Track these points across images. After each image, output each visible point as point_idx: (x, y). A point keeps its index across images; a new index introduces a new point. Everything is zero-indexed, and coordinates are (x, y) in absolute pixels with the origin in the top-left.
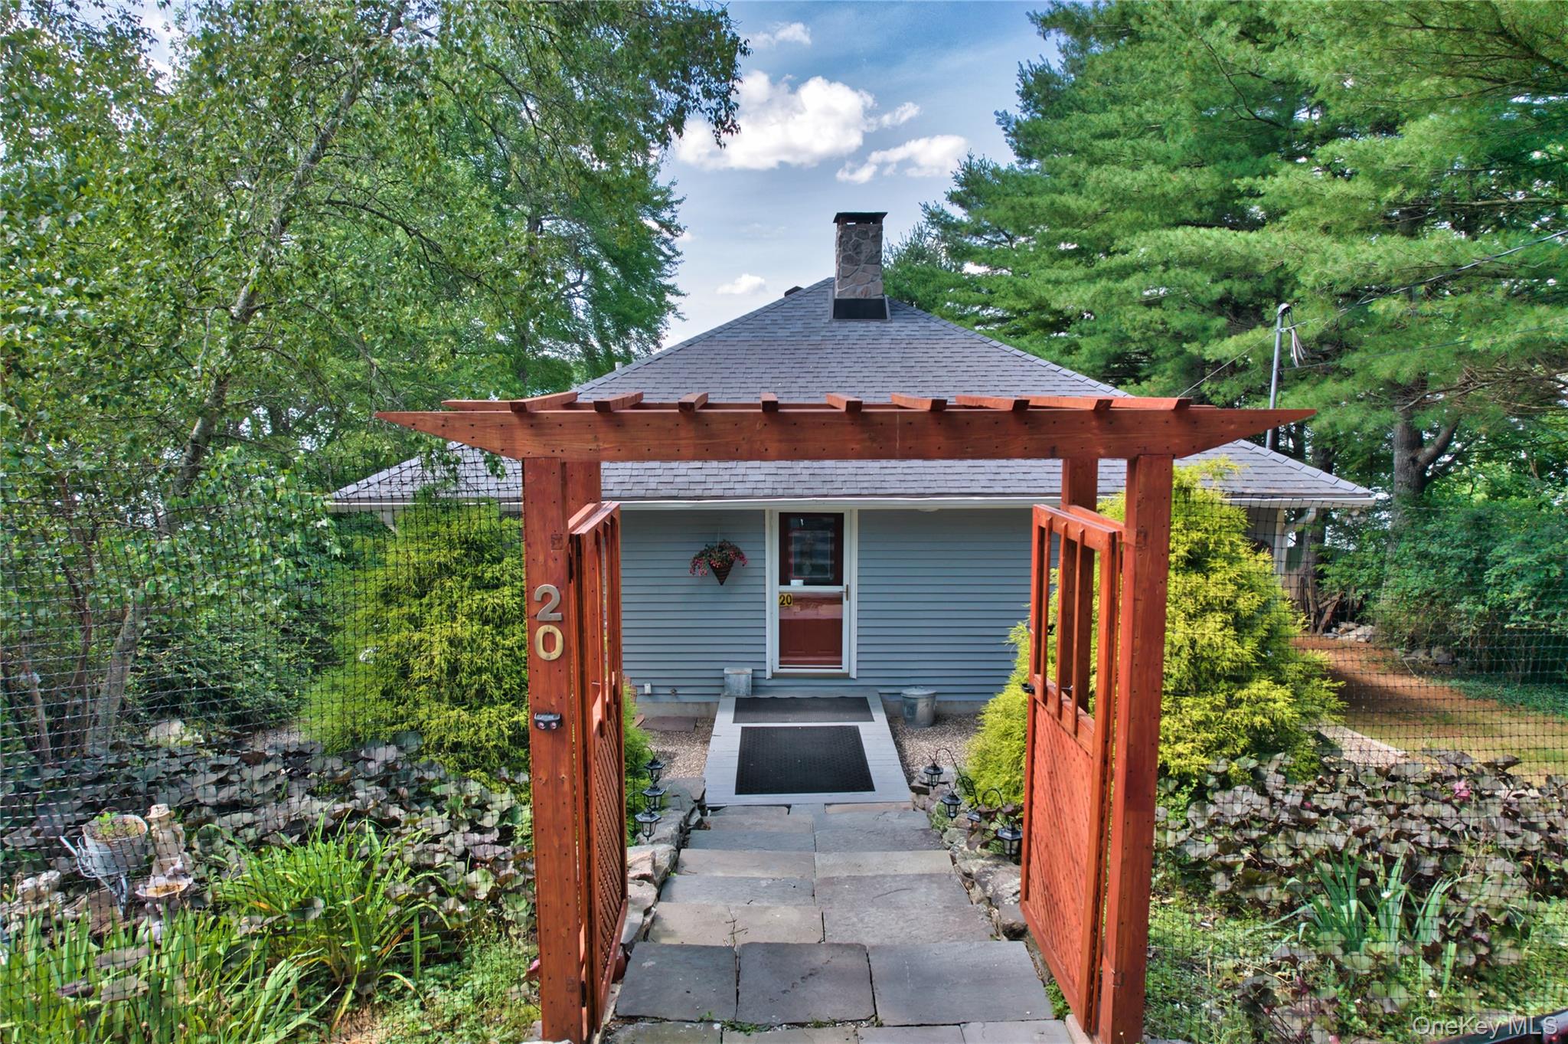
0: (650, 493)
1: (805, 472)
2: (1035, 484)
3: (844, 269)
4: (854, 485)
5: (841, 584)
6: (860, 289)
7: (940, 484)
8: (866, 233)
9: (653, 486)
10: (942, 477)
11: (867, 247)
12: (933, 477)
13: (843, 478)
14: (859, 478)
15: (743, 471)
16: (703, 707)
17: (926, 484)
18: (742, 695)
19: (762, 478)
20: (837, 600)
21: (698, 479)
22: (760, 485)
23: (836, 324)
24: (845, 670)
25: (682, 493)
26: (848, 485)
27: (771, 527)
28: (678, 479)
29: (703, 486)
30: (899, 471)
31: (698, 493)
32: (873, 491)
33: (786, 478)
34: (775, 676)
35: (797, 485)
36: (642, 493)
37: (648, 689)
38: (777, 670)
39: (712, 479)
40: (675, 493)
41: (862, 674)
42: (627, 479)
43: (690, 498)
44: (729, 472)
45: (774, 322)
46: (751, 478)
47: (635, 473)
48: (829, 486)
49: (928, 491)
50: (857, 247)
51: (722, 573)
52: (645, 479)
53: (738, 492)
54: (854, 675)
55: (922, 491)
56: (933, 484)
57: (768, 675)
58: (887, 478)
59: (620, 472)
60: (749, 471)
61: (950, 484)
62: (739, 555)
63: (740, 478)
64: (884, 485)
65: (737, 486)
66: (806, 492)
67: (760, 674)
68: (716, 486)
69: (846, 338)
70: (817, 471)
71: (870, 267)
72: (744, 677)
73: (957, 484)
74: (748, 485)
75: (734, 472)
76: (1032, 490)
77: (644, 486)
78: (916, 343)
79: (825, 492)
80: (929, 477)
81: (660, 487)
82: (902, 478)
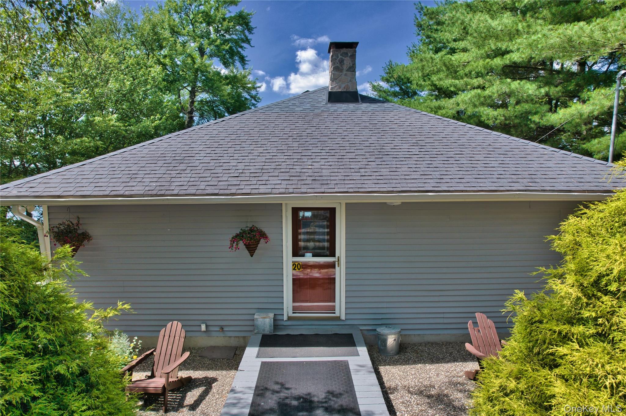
0: (199, 192)
1: (309, 178)
2: (469, 185)
3: (334, 74)
4: (343, 186)
5: (334, 256)
6: (343, 86)
7: (405, 185)
8: (347, 54)
9: (203, 187)
10: (404, 181)
11: (347, 62)
12: (397, 181)
13: (335, 182)
14: (346, 182)
15: (266, 178)
16: (241, 340)
17: (394, 185)
18: (267, 332)
19: (279, 182)
20: (332, 266)
21: (235, 183)
22: (277, 186)
23: (329, 105)
24: (337, 314)
25: (222, 192)
26: (339, 186)
27: (286, 217)
28: (221, 183)
29: (237, 187)
30: (374, 177)
31: (233, 191)
32: (357, 190)
33: (296, 182)
34: (290, 318)
35: (303, 186)
36: (193, 192)
37: (203, 328)
38: (291, 314)
39: (245, 183)
40: (216, 192)
41: (349, 317)
42: (185, 183)
43: (227, 195)
44: (257, 179)
45: (294, 105)
46: (271, 182)
47: (192, 179)
48: (325, 186)
49: (395, 189)
50: (342, 62)
51: (251, 249)
52: (198, 183)
53: (261, 191)
54: (343, 317)
55: (391, 189)
56: (399, 185)
57: (285, 318)
58: (366, 182)
59: (182, 179)
60: (270, 178)
61: (410, 185)
62: (263, 235)
63: (264, 182)
64: (364, 186)
65: (261, 187)
66: (309, 190)
67: (279, 317)
68: (247, 187)
69: (335, 111)
70: (317, 178)
71: (349, 73)
72: (267, 320)
73: (415, 185)
74: (269, 186)
75: (260, 178)
76: (468, 189)
77: (196, 188)
78: (377, 113)
79: (323, 190)
80: (394, 181)
81: (207, 188)
82: (376, 181)
